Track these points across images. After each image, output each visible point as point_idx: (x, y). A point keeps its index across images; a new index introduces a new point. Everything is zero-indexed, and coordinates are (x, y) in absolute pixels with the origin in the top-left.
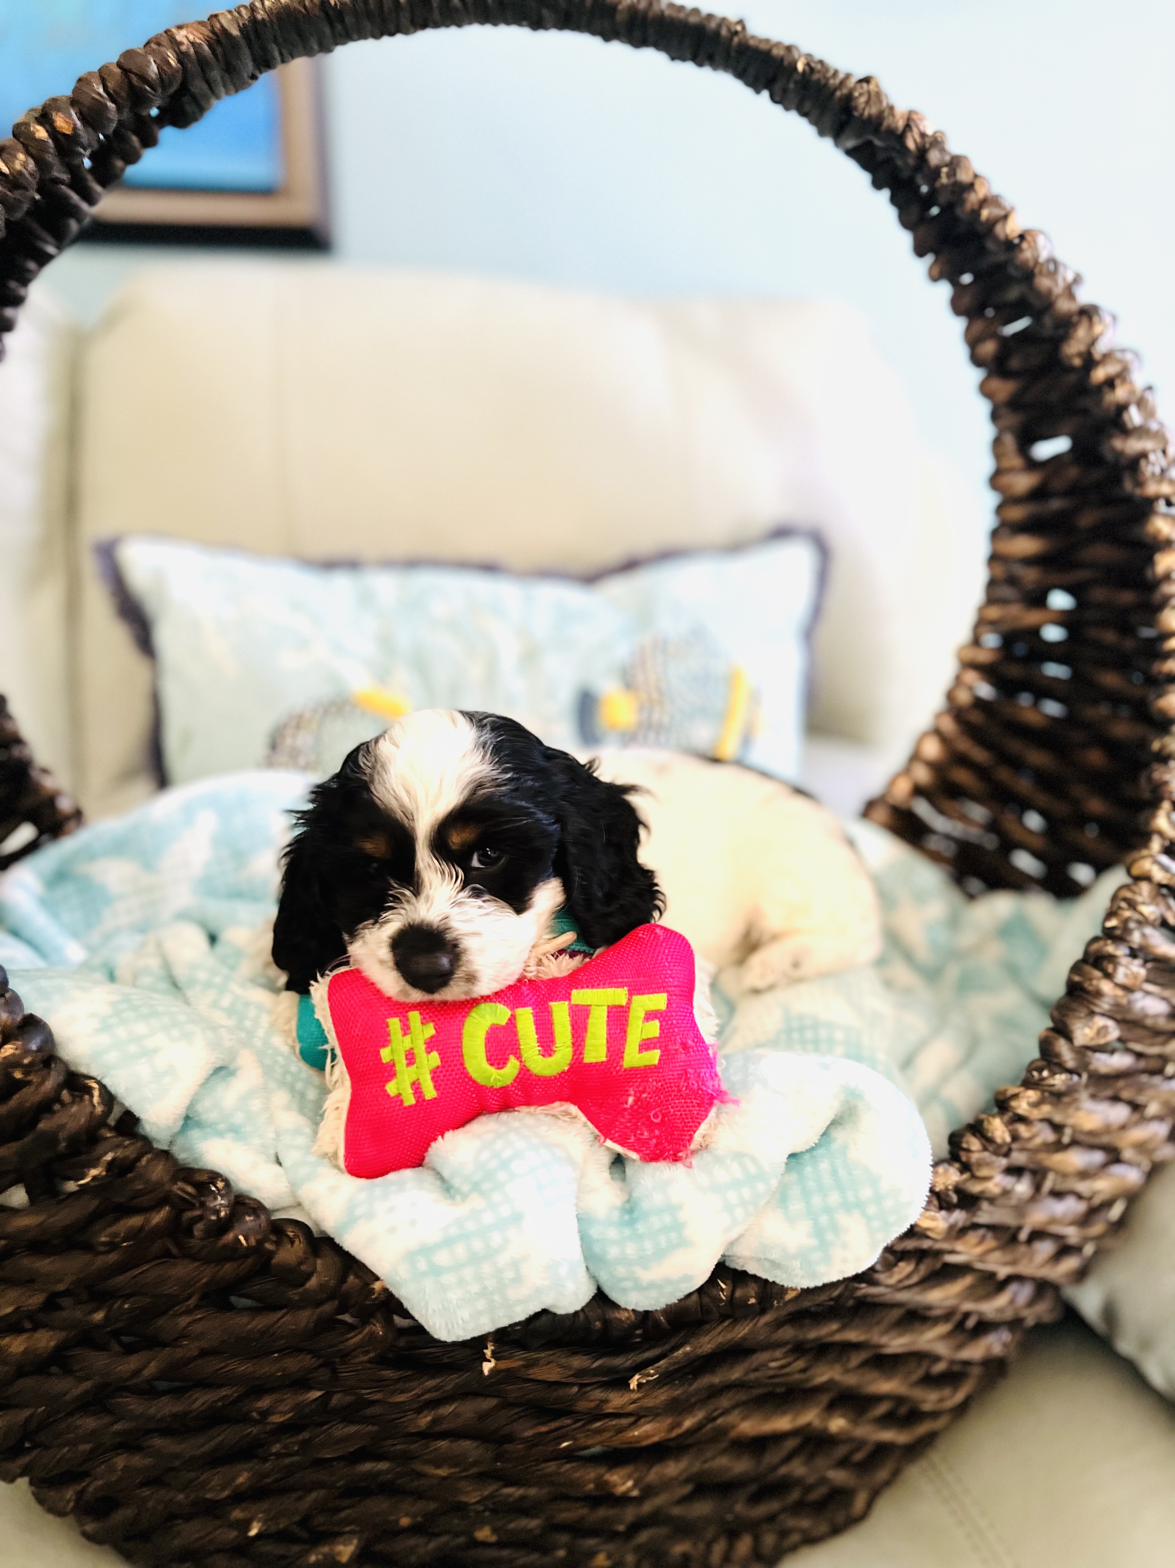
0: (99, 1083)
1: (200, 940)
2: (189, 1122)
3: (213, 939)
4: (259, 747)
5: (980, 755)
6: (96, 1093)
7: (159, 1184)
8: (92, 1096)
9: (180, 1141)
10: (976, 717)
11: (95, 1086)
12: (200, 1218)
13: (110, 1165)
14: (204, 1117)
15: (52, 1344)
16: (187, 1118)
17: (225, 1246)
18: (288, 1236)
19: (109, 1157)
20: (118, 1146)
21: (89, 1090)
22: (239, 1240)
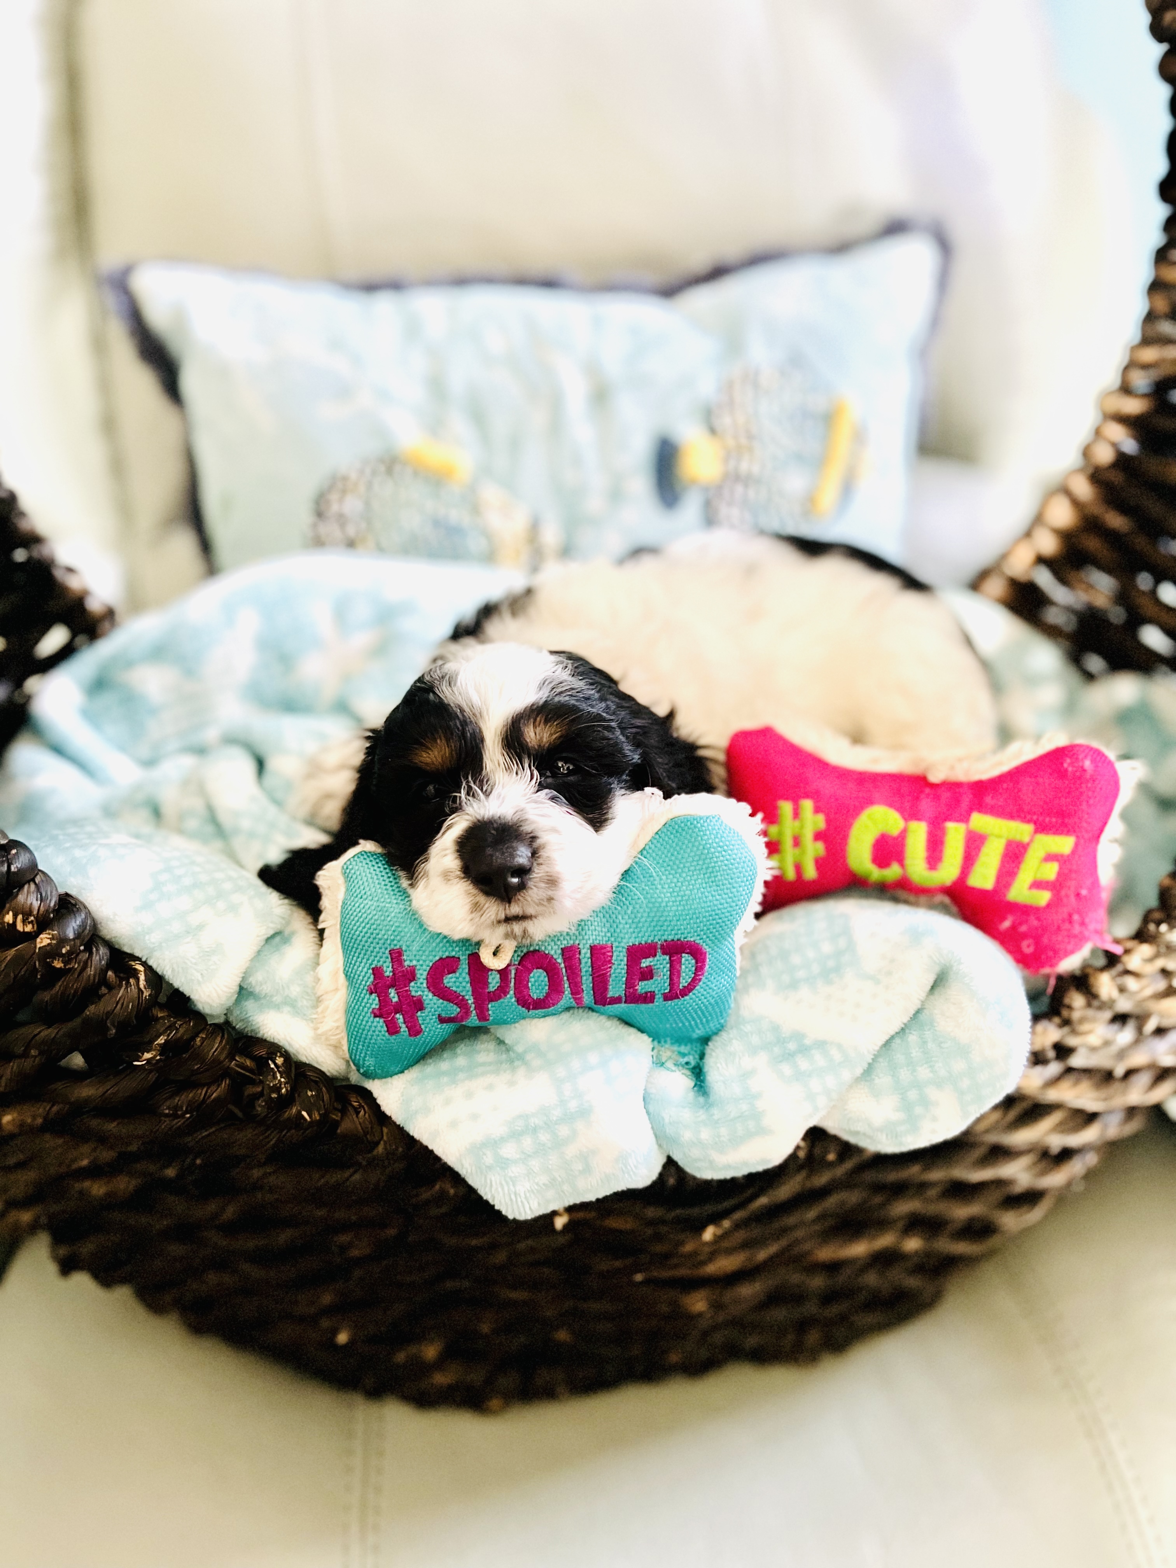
0: (145, 964)
1: (248, 767)
2: (244, 992)
3: (261, 764)
4: (304, 516)
5: (1116, 521)
6: (142, 977)
7: (216, 1062)
8: (138, 979)
9: (236, 1012)
10: (1117, 478)
11: (140, 968)
12: (261, 1094)
13: (164, 1049)
14: (257, 990)
15: (131, 1188)
16: (241, 988)
17: (289, 1119)
18: (353, 1106)
19: (161, 1040)
20: (171, 1027)
21: (135, 974)
22: (303, 1116)
